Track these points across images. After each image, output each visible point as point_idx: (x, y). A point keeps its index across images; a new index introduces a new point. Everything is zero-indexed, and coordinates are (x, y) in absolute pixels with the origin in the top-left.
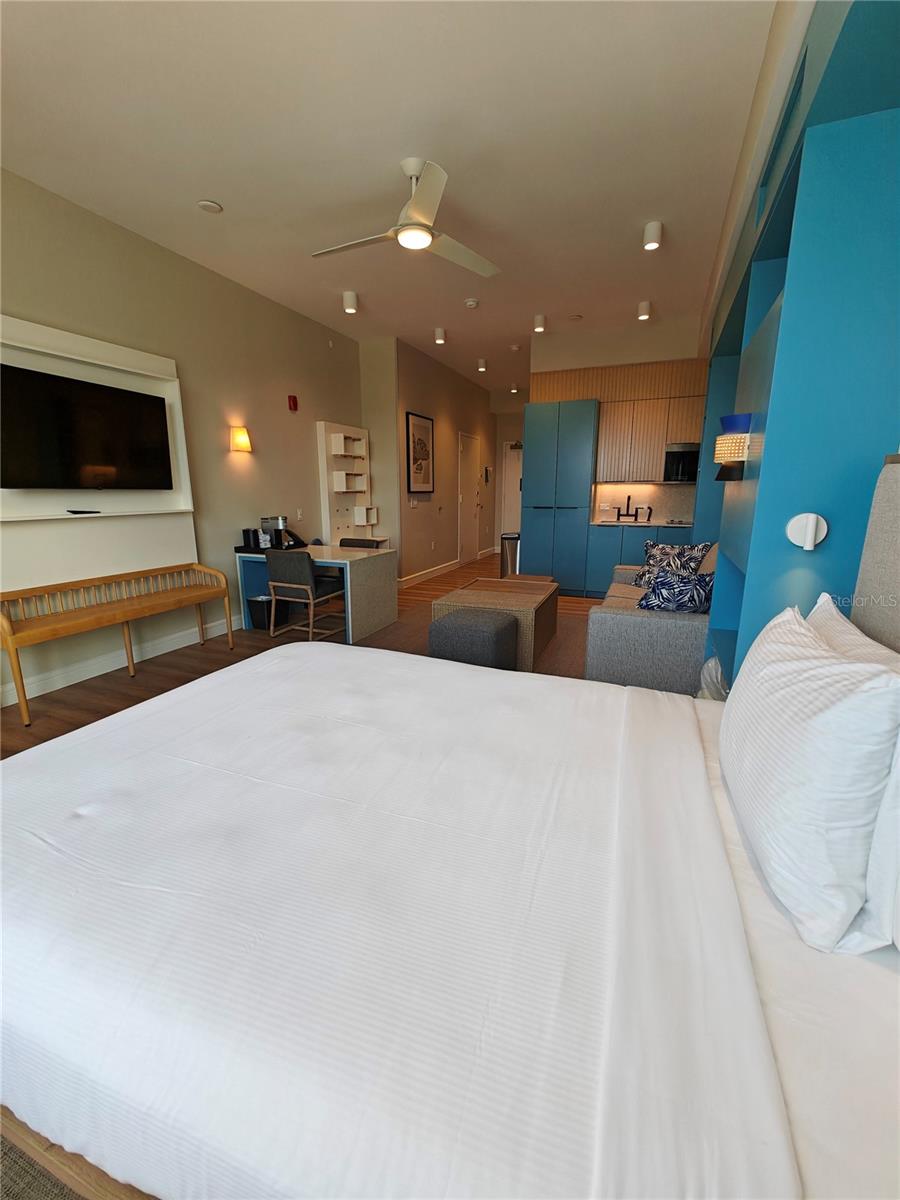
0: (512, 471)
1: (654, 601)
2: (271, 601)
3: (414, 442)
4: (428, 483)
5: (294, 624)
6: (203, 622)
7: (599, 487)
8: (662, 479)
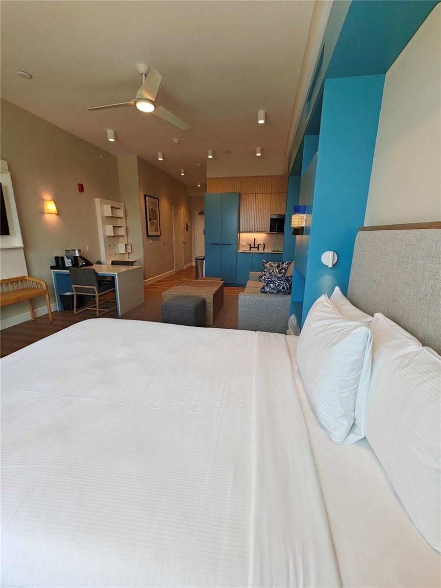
0: (200, 226)
1: (267, 289)
2: (73, 295)
3: (149, 210)
4: (157, 231)
5: (88, 306)
6: (33, 308)
7: (241, 234)
8: (269, 231)
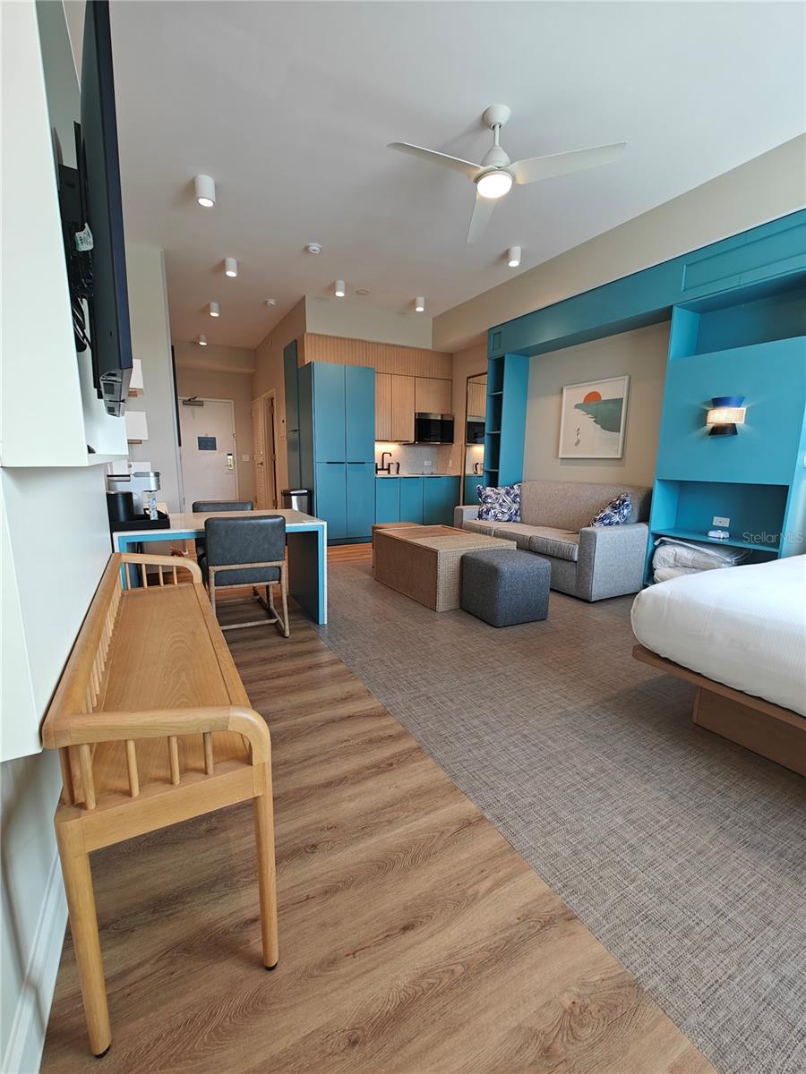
8: (412, 440)
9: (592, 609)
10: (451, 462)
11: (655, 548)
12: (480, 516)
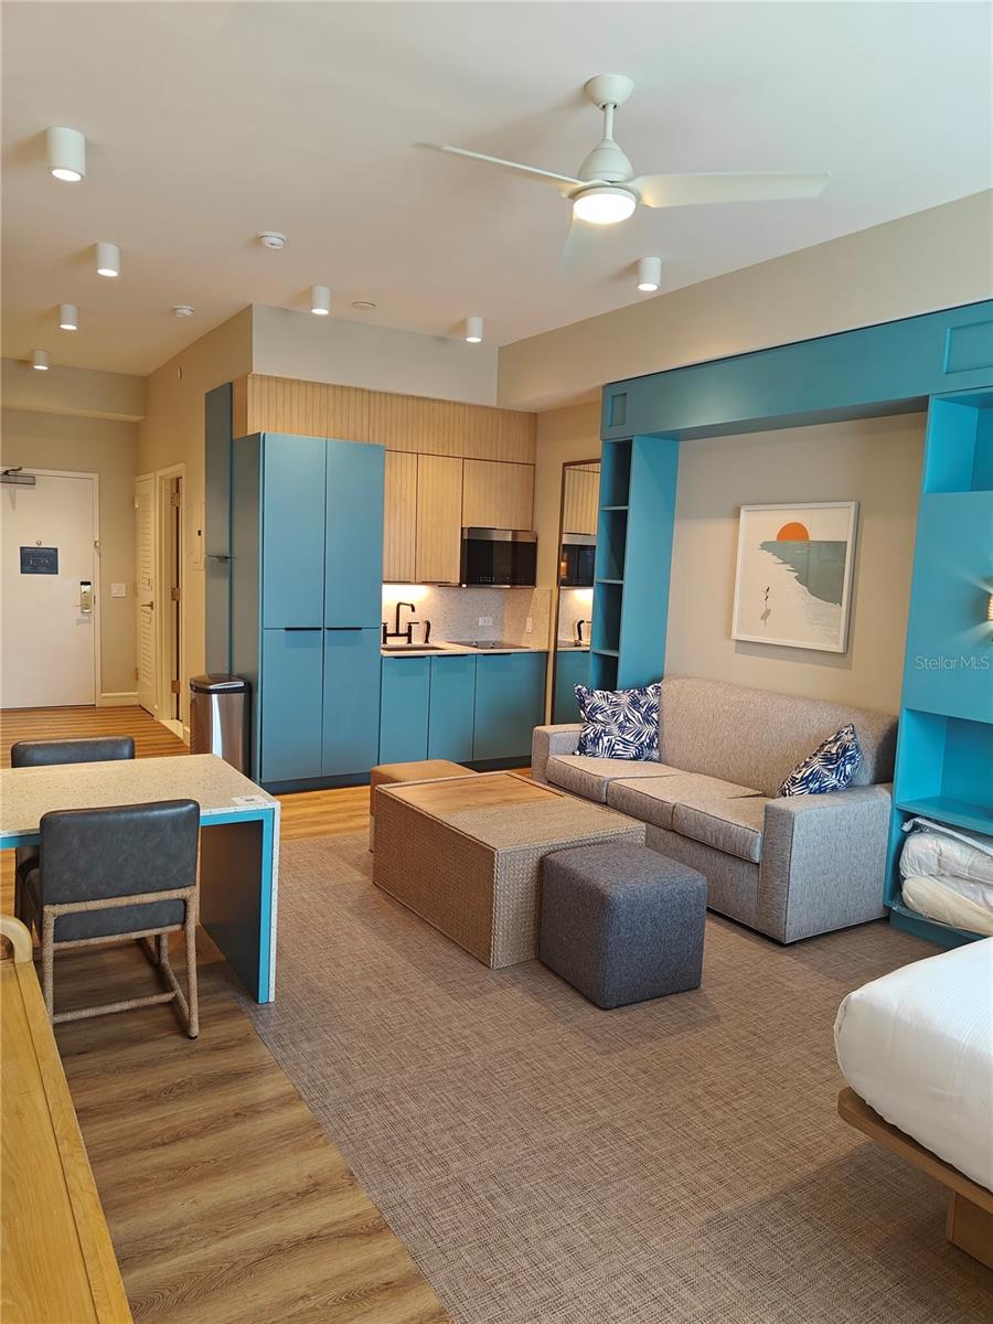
8: (456, 579)
9: (785, 959)
10: (529, 620)
11: (905, 836)
12: (582, 748)
